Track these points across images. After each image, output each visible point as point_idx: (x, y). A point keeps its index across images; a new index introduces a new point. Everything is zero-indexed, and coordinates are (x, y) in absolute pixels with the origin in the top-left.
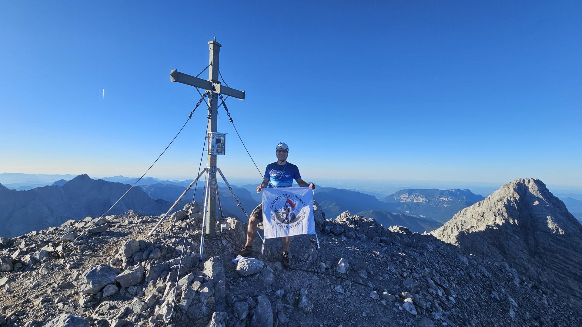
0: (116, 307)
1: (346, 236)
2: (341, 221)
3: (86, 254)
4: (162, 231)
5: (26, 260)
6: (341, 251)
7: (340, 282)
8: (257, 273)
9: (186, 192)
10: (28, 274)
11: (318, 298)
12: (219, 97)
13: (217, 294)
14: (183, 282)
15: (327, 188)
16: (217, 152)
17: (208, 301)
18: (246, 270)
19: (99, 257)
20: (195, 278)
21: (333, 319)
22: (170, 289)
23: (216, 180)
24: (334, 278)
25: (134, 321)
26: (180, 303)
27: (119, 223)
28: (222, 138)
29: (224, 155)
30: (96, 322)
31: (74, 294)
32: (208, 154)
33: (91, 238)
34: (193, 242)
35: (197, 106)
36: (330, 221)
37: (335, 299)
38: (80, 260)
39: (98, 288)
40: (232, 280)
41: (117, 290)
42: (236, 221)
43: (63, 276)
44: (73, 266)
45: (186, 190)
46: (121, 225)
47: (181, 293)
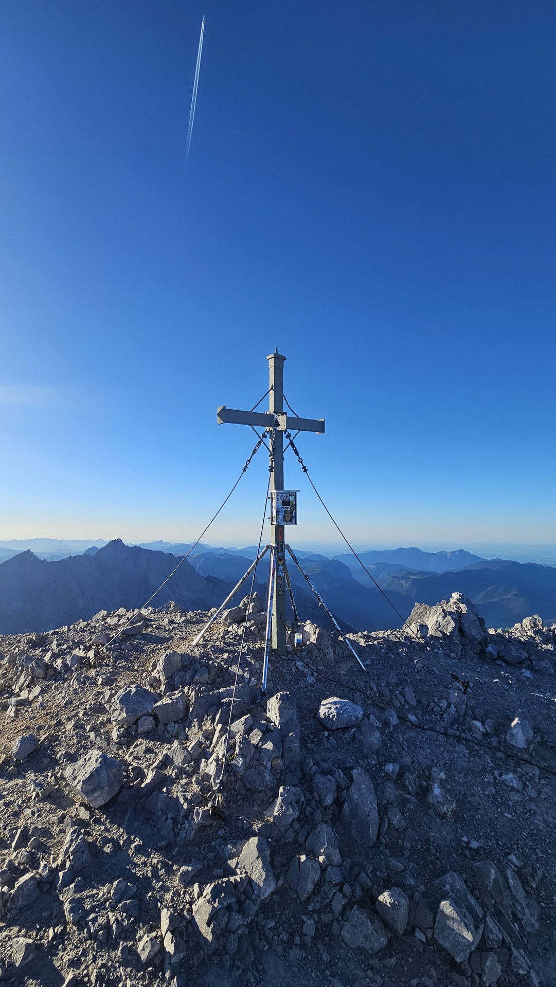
0: (153, 750)
1: (533, 668)
2: (522, 635)
3: (120, 665)
4: (211, 638)
5: (58, 666)
6: (519, 700)
7: (513, 765)
8: (353, 726)
9: (242, 581)
10: (60, 685)
11: (466, 791)
12: (284, 436)
13: (286, 755)
14: (238, 726)
15: (496, 562)
16: (285, 520)
17: (273, 764)
18: (334, 719)
19: (133, 671)
20: (254, 723)
21: (497, 840)
22: (220, 736)
23: (284, 565)
24: (500, 755)
25: (174, 777)
26: (234, 761)
27: (157, 621)
28: (292, 499)
29: (296, 524)
30: (130, 768)
31: (107, 722)
32: (272, 524)
33: (125, 643)
34: (252, 661)
35: (254, 452)
36: (498, 635)
37: (502, 799)
38: (114, 674)
39: (132, 720)
40: (311, 733)
41: (155, 725)
42: (318, 630)
43: (95, 694)
44: (105, 681)
45: (242, 579)
46: (159, 625)
47: (235, 744)
